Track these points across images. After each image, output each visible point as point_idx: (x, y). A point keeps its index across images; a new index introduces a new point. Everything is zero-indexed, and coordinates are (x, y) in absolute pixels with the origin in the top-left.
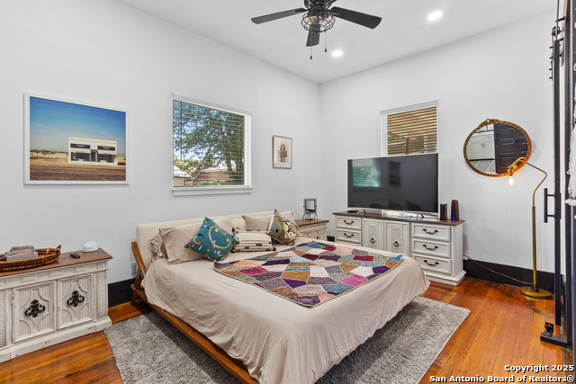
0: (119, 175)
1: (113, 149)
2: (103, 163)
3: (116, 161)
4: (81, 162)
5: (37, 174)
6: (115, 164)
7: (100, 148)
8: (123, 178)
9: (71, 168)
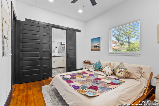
0: (99, 50)
1: (99, 45)
2: (98, 48)
3: (99, 47)
4: (95, 48)
5: (92, 50)
6: (99, 48)
7: (97, 45)
8: (100, 50)
9: (94, 49)
